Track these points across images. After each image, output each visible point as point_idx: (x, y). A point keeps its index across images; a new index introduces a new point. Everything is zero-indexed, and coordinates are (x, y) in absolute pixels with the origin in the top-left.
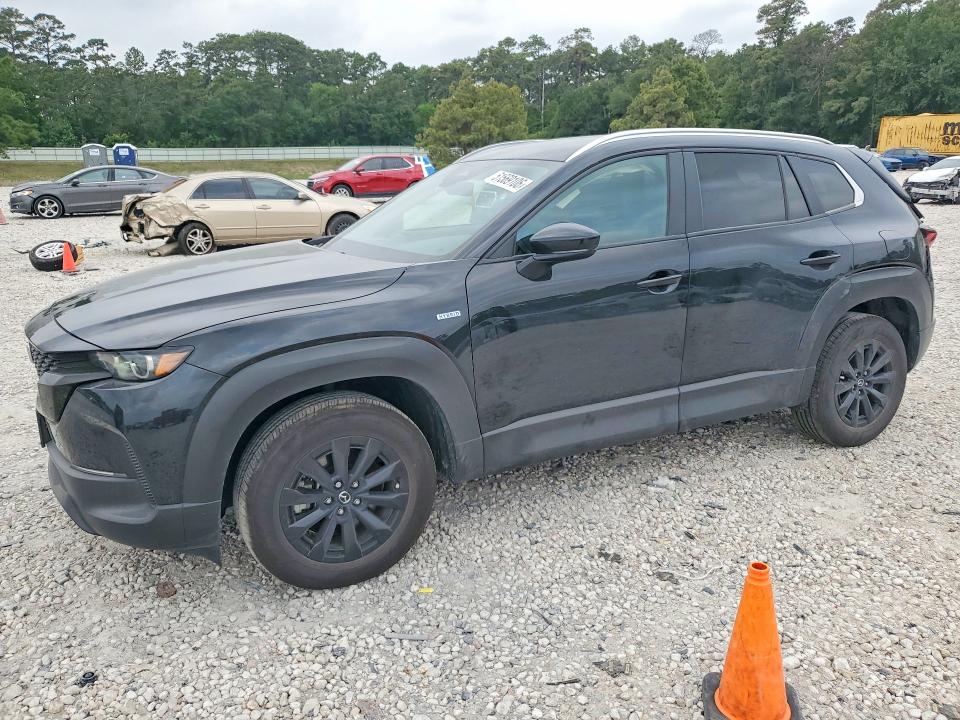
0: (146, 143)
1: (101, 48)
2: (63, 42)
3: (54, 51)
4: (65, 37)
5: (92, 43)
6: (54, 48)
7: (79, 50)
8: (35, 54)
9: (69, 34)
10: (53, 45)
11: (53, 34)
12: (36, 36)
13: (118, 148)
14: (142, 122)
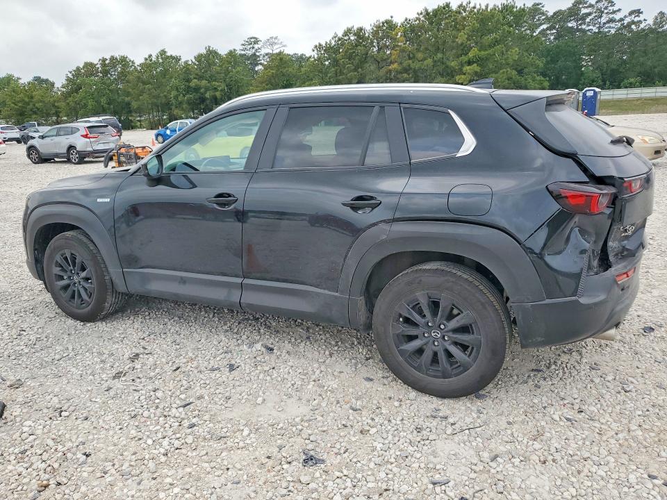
0: (654, 83)
1: (637, 16)
2: (611, 16)
3: (604, 23)
4: (614, 12)
5: (631, 13)
6: (605, 21)
7: (621, 20)
8: (591, 27)
9: (617, 9)
10: (604, 20)
11: (606, 11)
12: (594, 15)
13: (587, 90)
14: (655, 67)
